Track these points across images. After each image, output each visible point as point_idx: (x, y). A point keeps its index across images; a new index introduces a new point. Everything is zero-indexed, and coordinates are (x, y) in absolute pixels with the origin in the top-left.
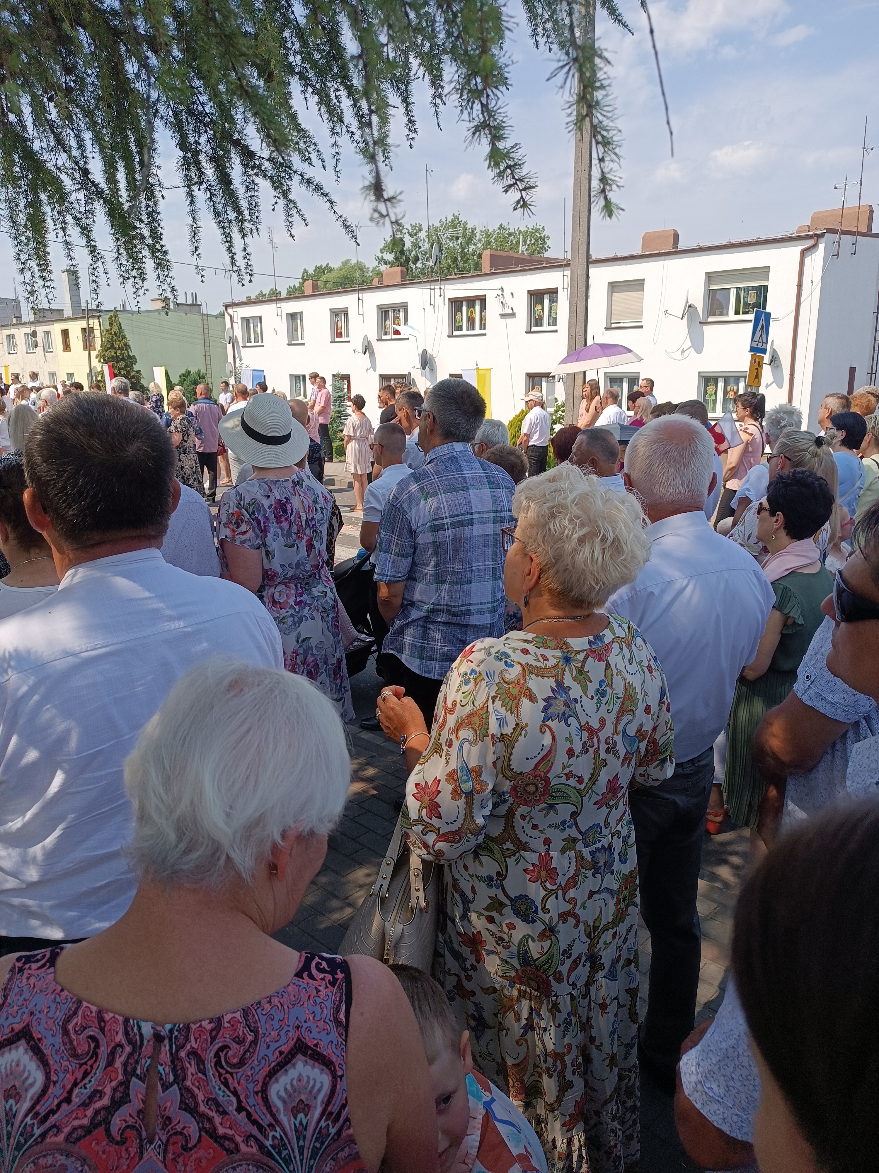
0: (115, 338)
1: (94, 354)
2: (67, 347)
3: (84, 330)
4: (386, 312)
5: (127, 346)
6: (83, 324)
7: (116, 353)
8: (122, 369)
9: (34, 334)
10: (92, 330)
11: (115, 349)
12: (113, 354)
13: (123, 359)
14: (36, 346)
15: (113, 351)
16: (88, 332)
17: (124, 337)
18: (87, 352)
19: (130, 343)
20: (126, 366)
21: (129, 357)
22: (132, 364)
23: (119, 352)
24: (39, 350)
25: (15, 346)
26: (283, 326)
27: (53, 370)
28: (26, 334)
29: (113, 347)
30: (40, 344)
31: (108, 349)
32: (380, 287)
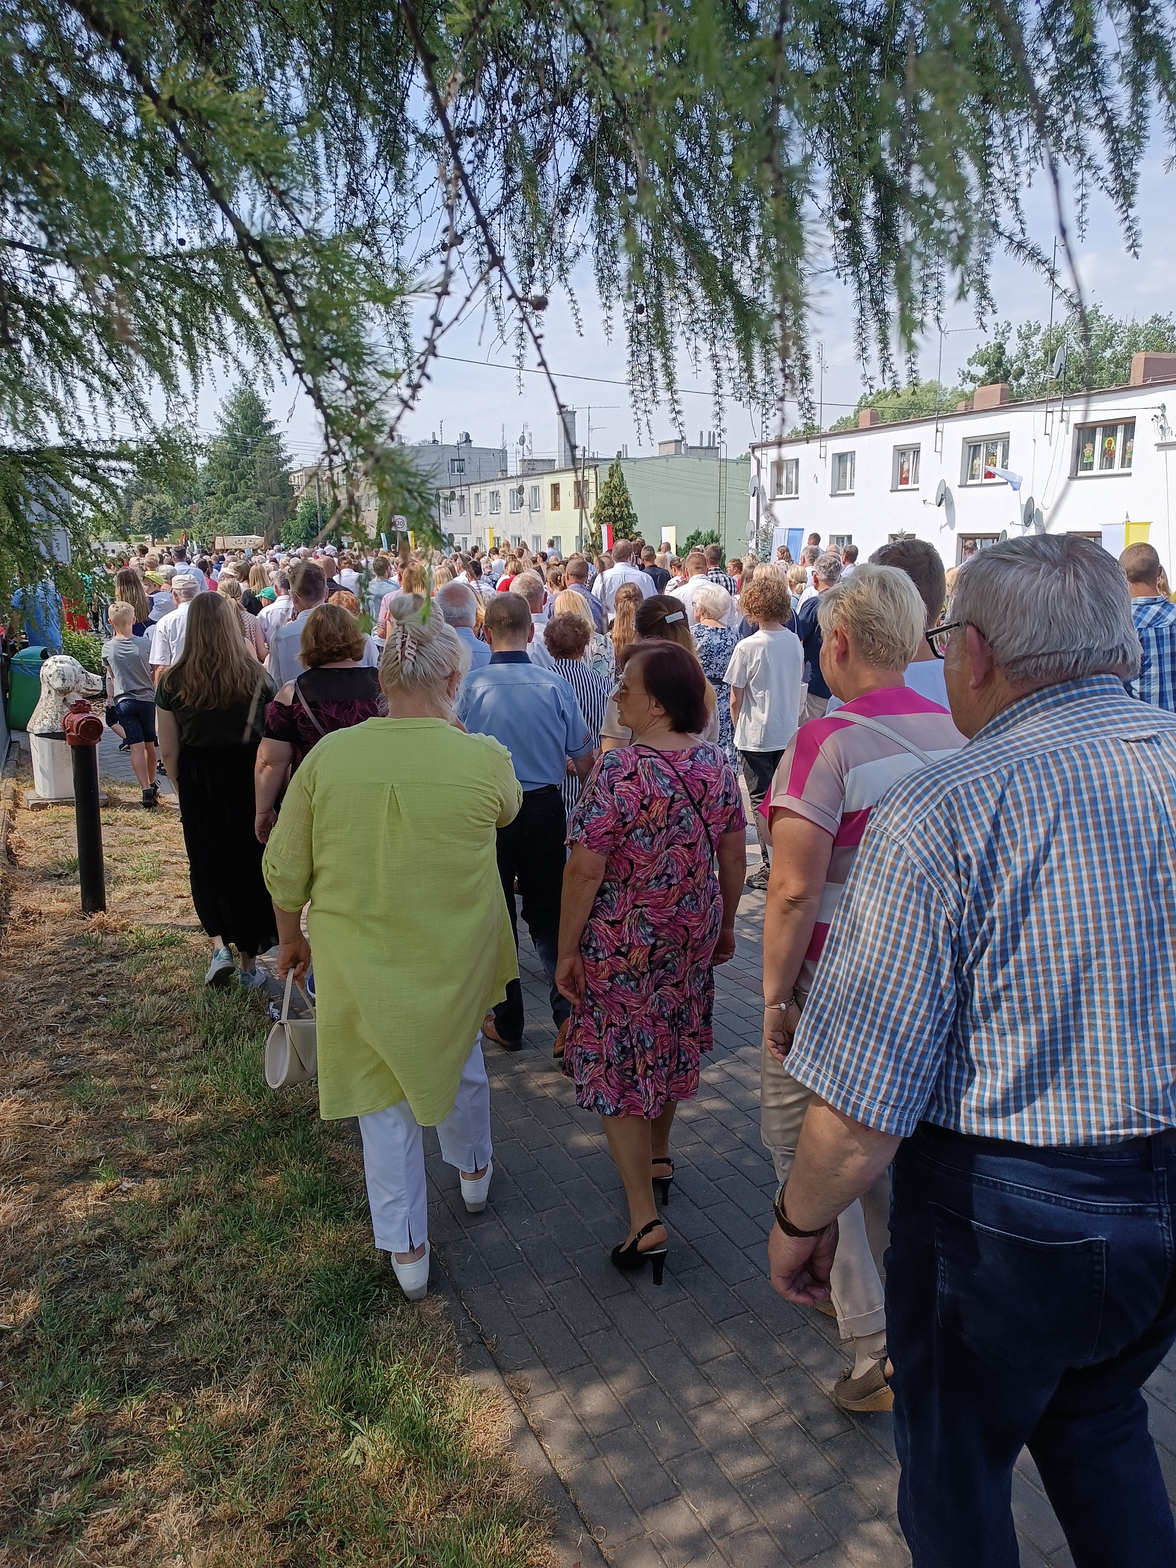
0: (614, 492)
2: (556, 505)
3: (577, 483)
4: (975, 446)
6: (577, 476)
7: (614, 511)
9: (521, 490)
10: (586, 483)
11: (613, 505)
12: (610, 512)
14: (522, 505)
15: (610, 508)
16: (581, 486)
17: (625, 491)
18: (579, 511)
20: (624, 526)
21: (629, 515)
22: (631, 523)
23: (617, 509)
24: (525, 509)
25: (498, 504)
26: (826, 472)
27: (537, 533)
28: (512, 491)
29: (611, 503)
30: (526, 502)
31: (606, 505)
32: (969, 413)
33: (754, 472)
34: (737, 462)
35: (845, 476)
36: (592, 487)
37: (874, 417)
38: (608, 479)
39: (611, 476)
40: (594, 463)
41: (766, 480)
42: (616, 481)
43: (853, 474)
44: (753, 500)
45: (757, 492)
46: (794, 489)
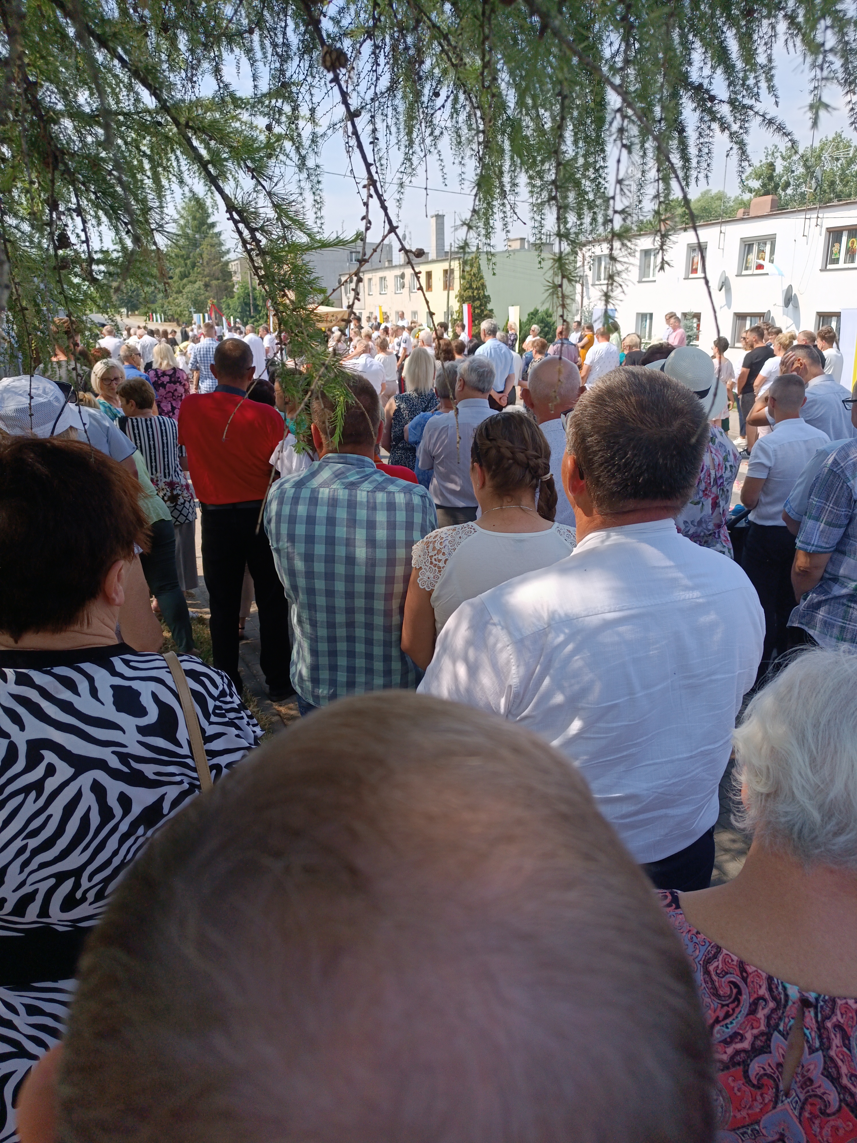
0: (474, 278)
1: (453, 294)
3: (445, 271)
4: (749, 245)
5: (483, 286)
6: (445, 265)
7: (473, 293)
8: (477, 308)
9: (403, 276)
10: (452, 271)
11: (473, 289)
12: (470, 294)
13: (479, 299)
14: (403, 287)
15: (470, 291)
16: (448, 273)
17: (482, 278)
18: (446, 292)
19: (487, 284)
20: (481, 305)
21: (485, 296)
22: (486, 303)
23: (476, 292)
24: (406, 290)
25: (386, 287)
26: (636, 264)
27: (414, 309)
28: (396, 277)
29: (471, 287)
30: (407, 285)
31: (467, 289)
32: (746, 218)
33: (580, 263)
35: (649, 267)
36: (457, 274)
38: (469, 269)
41: (589, 270)
42: (475, 270)
43: (655, 265)
44: (579, 285)
45: (582, 279)
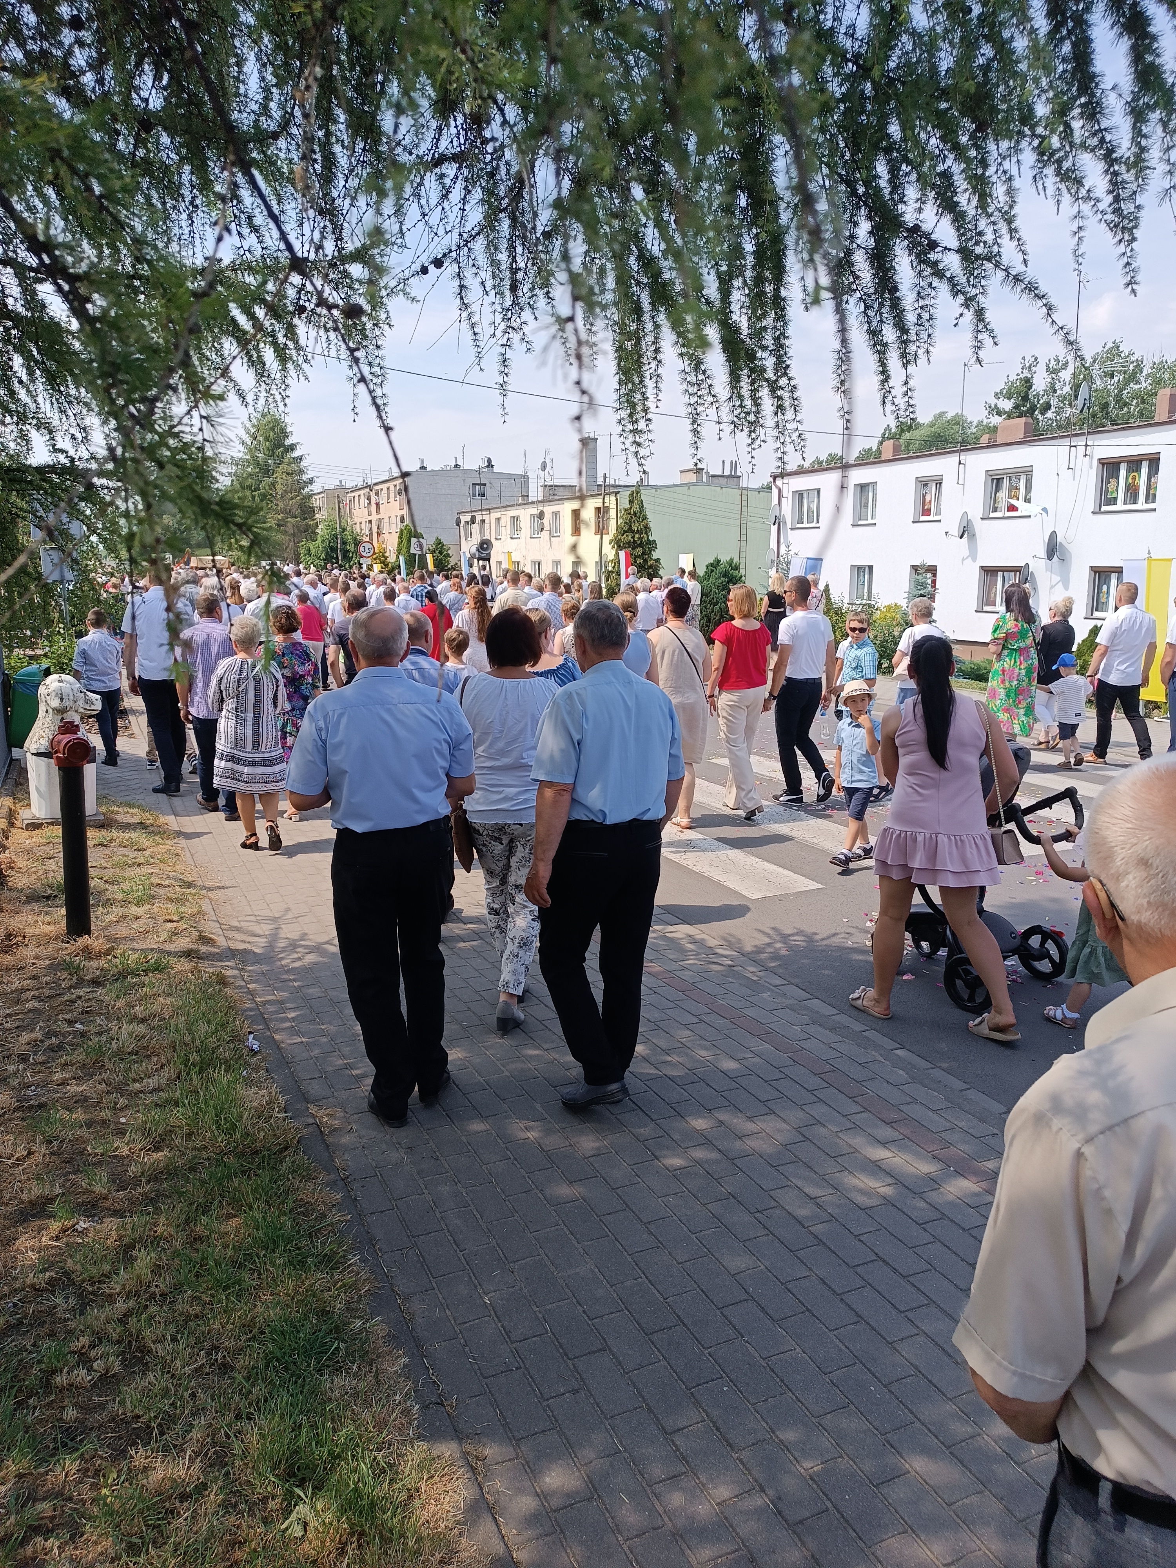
0: (634, 518)
1: (607, 538)
2: (576, 529)
3: (598, 510)
4: (998, 479)
5: (647, 528)
6: (597, 502)
7: (633, 537)
9: (541, 515)
10: (607, 509)
11: (633, 532)
12: (630, 538)
13: (641, 545)
14: (542, 529)
15: (630, 535)
16: (602, 512)
17: (645, 518)
18: (599, 537)
19: (651, 525)
20: (643, 553)
21: (649, 542)
22: (651, 550)
23: (637, 536)
24: (545, 534)
25: (519, 529)
26: (848, 502)
27: (556, 558)
28: (532, 516)
29: (630, 529)
30: (547, 527)
32: (992, 445)
33: (775, 501)
34: (759, 491)
35: (866, 507)
36: (613, 513)
37: (896, 449)
38: (627, 506)
39: (631, 502)
40: (615, 490)
41: (787, 509)
42: (635, 508)
43: (874, 505)
44: (774, 529)
45: (778, 521)
46: (814, 518)
